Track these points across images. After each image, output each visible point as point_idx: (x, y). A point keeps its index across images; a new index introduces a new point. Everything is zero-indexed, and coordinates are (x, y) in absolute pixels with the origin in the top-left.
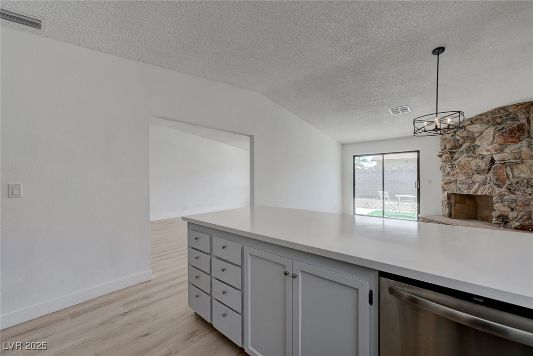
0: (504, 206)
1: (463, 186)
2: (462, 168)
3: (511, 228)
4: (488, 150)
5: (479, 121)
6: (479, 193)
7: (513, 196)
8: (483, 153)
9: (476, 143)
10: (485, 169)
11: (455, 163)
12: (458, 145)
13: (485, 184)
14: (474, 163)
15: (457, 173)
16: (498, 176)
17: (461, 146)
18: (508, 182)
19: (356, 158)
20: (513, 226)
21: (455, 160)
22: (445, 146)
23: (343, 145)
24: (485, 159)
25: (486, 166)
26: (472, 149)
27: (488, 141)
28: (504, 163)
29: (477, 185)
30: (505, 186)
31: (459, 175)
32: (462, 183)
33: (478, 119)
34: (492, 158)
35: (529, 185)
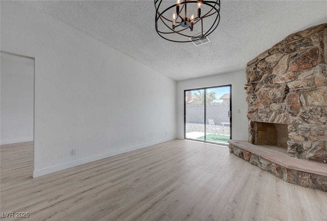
0: (298, 135)
1: (263, 115)
2: (262, 98)
3: (305, 159)
4: (283, 79)
5: (275, 51)
6: (276, 121)
7: (306, 125)
8: (279, 82)
9: (273, 73)
10: (280, 98)
11: (256, 93)
12: (258, 77)
13: (281, 113)
14: (271, 92)
15: (258, 103)
16: (292, 104)
17: (261, 77)
18: (301, 111)
19: (187, 92)
20: (307, 157)
21: (257, 91)
22: (249, 79)
23: (177, 82)
24: (281, 88)
25: (282, 94)
26: (270, 79)
27: (283, 70)
28: (298, 90)
29: (274, 113)
30: (299, 115)
31: (259, 105)
32: (262, 112)
33: (274, 50)
34: (287, 86)
35: (323, 113)
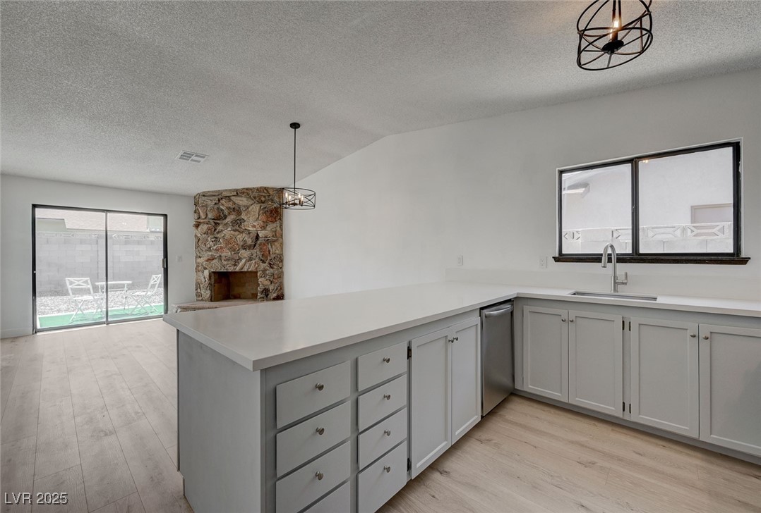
0: (266, 280)
1: (229, 262)
2: (228, 242)
3: (270, 300)
4: (254, 226)
5: (245, 195)
6: (245, 270)
7: (272, 270)
8: (249, 229)
9: (242, 217)
10: (251, 245)
11: (218, 236)
12: (222, 215)
13: (251, 260)
14: (240, 237)
15: (221, 248)
17: (225, 217)
18: (269, 258)
20: (272, 298)
21: (218, 233)
22: (207, 215)
24: (251, 235)
25: (253, 242)
26: (238, 223)
27: (254, 218)
28: (268, 241)
29: (244, 261)
30: (267, 262)
31: (223, 250)
32: (228, 259)
33: (244, 193)
34: (258, 235)
35: (281, 261)
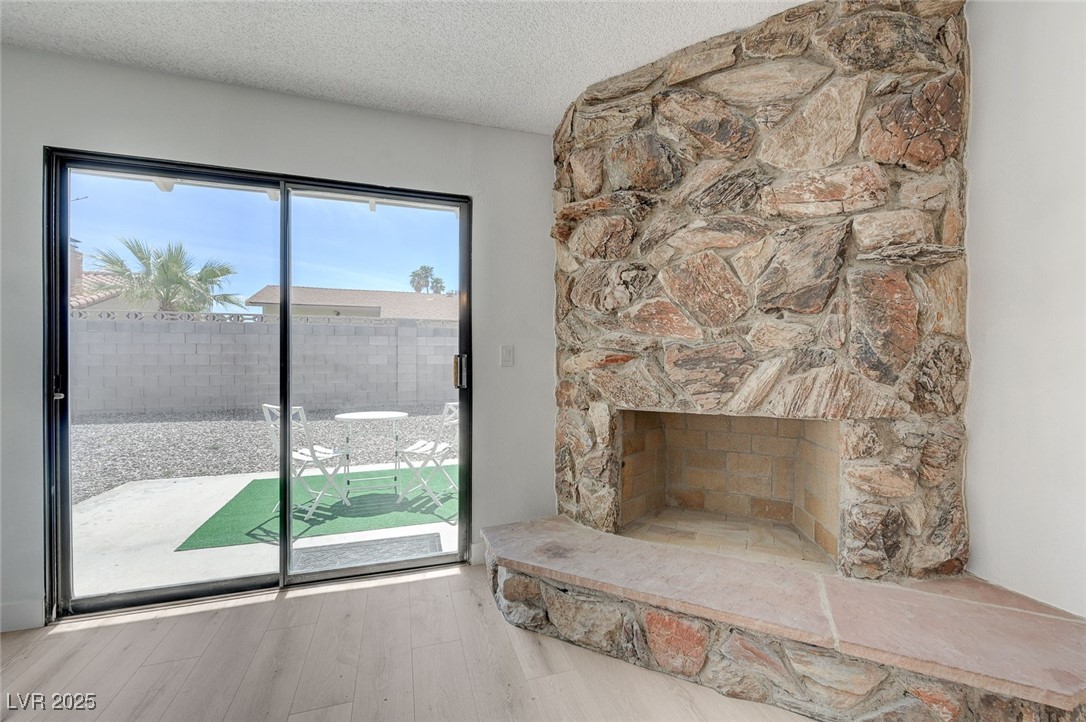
0: (898, 470)
1: (696, 375)
3: (908, 571)
4: (834, 193)
5: (779, 44)
6: (777, 408)
7: (919, 422)
8: (802, 209)
9: (763, 157)
10: (809, 290)
11: (651, 258)
12: (667, 168)
13: (811, 366)
14: (751, 258)
15: (662, 310)
16: (894, 319)
17: (679, 174)
18: (915, 355)
20: (917, 564)
22: (604, 175)
24: (811, 237)
25: (820, 270)
27: (829, 147)
28: (905, 264)
29: (769, 369)
30: (904, 375)
31: (671, 320)
32: (691, 359)
33: (773, 38)
34: (849, 231)
35: (960, 367)
